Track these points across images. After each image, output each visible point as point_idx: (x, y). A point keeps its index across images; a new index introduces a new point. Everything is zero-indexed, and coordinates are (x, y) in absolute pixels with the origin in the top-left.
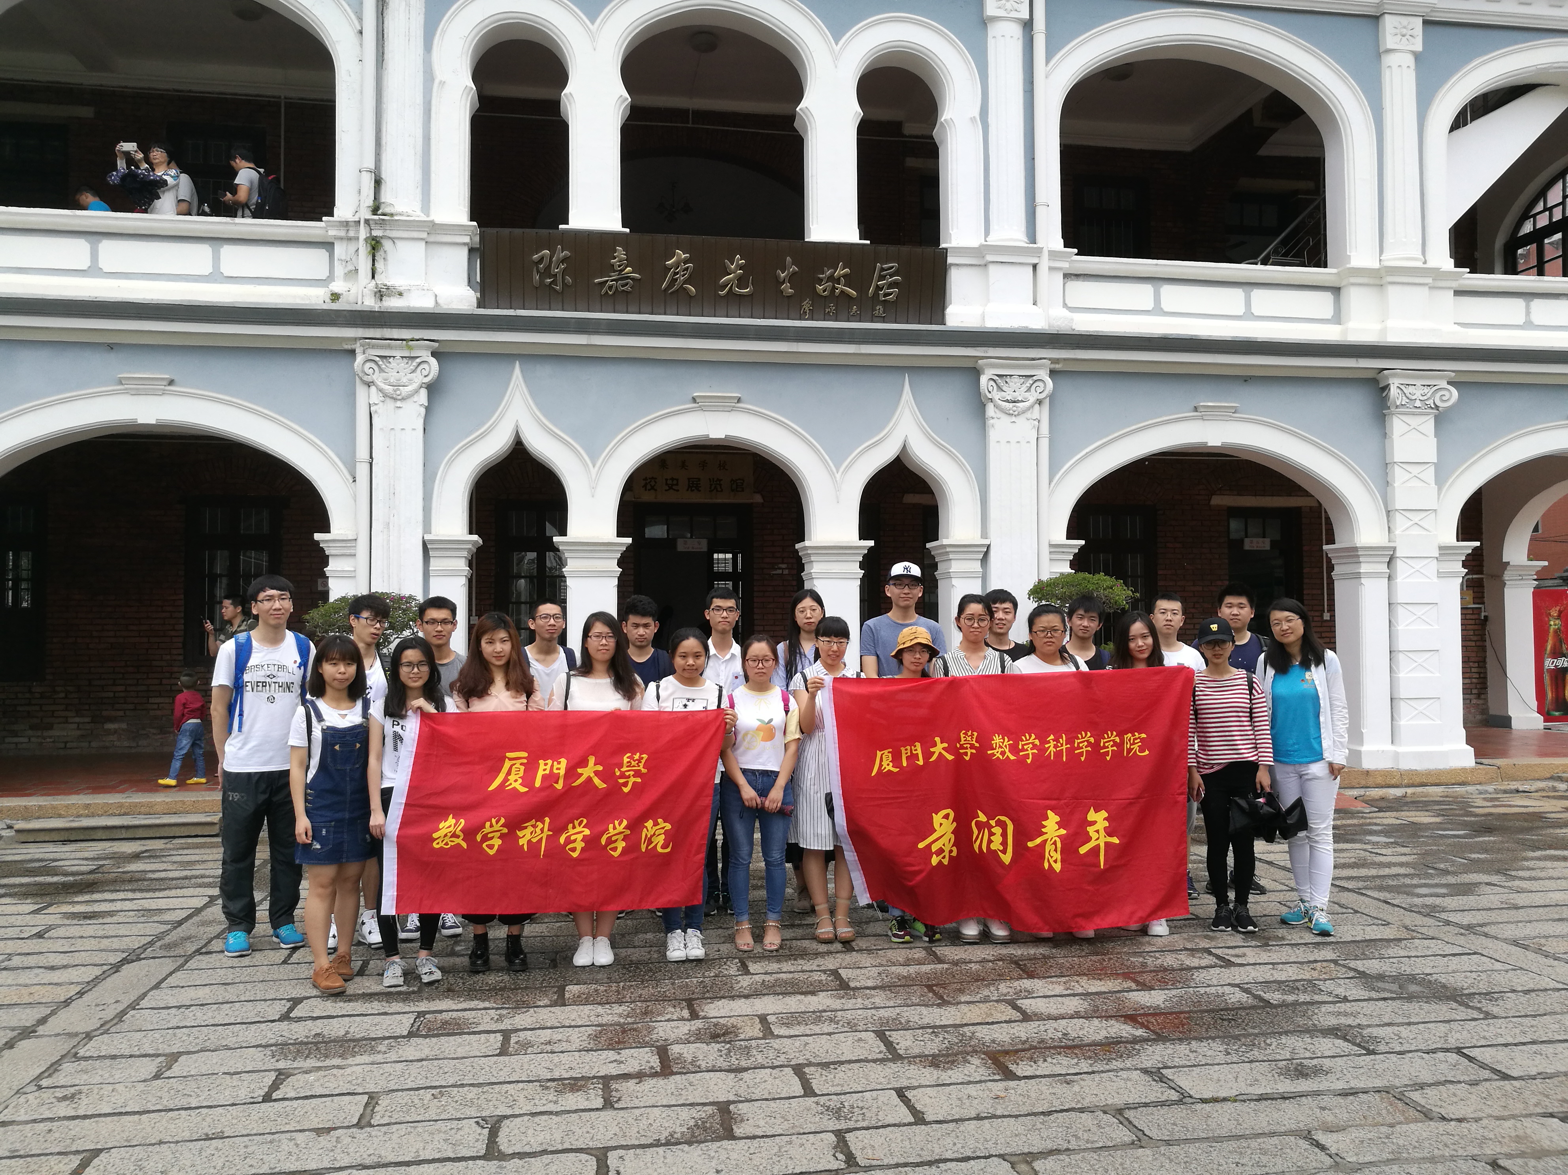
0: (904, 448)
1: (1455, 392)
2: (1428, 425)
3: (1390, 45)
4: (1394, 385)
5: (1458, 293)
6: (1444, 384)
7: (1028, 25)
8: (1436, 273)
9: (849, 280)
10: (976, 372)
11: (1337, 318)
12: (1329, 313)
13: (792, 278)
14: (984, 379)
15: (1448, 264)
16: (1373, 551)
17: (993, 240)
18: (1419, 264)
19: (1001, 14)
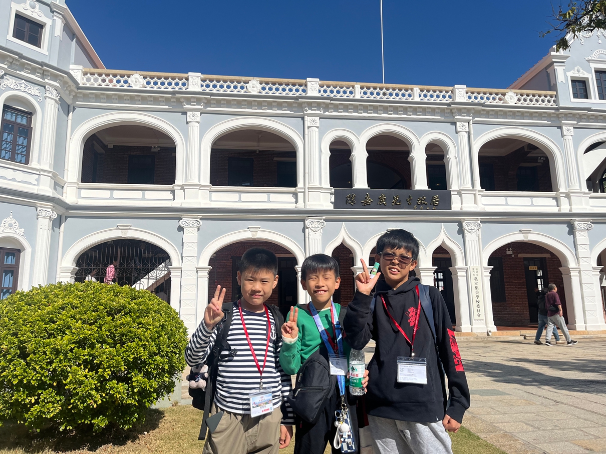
1: (593, 225)
2: (586, 234)
3: (565, 134)
4: (576, 223)
5: (590, 198)
6: (589, 223)
7: (469, 133)
8: (584, 193)
11: (557, 205)
12: (555, 204)
13: (411, 199)
14: (464, 224)
15: (587, 190)
16: (574, 269)
17: (463, 188)
18: (579, 191)
19: (461, 130)
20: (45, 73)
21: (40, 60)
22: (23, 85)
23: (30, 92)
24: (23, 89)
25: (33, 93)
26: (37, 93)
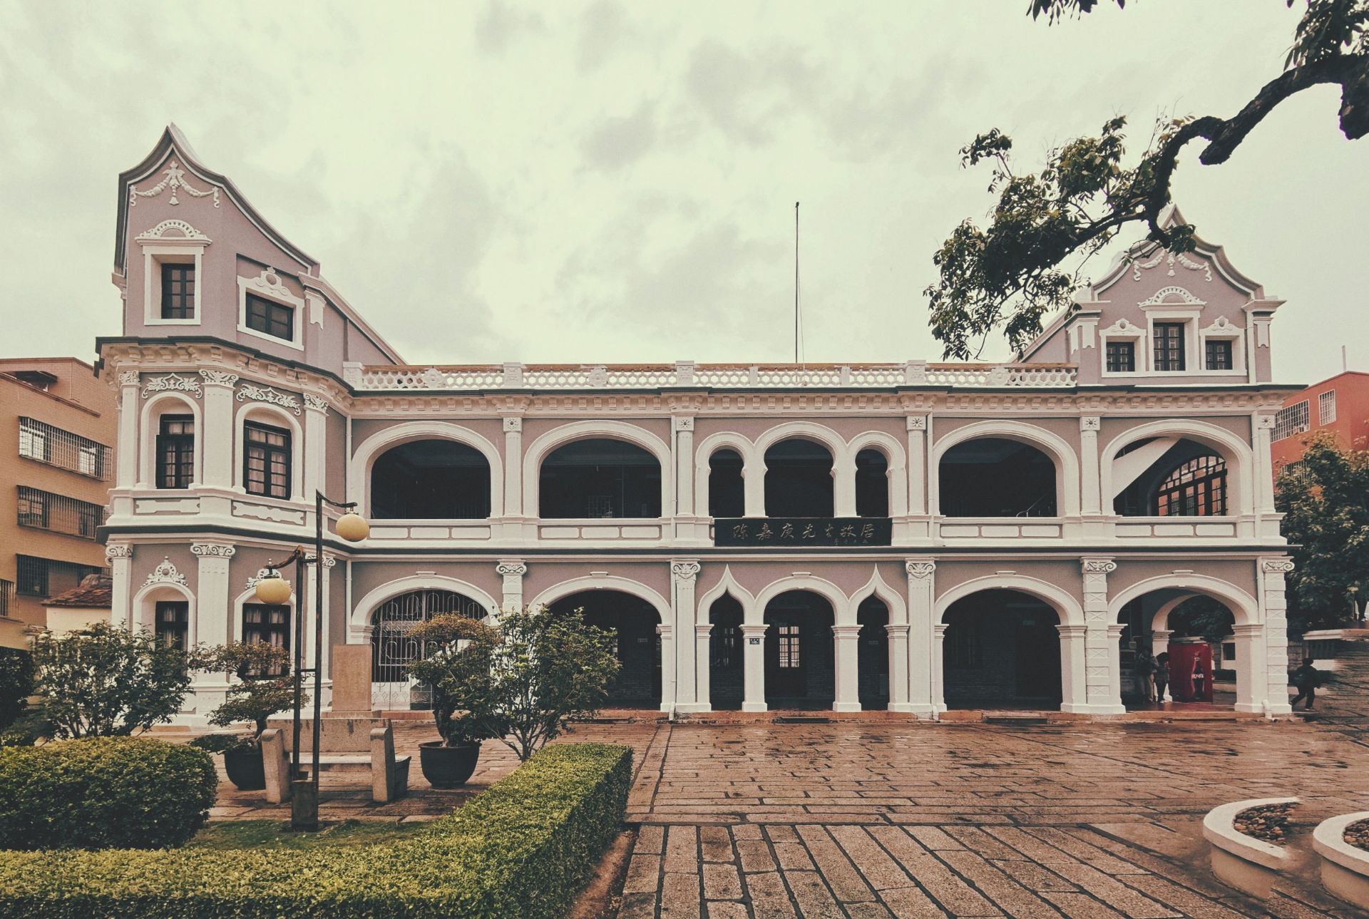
0: (875, 591)
1: (1115, 565)
2: (1104, 577)
3: (1084, 428)
4: (1086, 563)
5: (1117, 524)
6: (1110, 562)
7: (925, 432)
8: (1106, 517)
9: (853, 531)
10: (904, 563)
11: (1061, 536)
12: (1057, 534)
13: (830, 531)
14: (907, 565)
15: (1113, 514)
16: (1077, 628)
17: (911, 513)
18: (1099, 515)
19: (914, 428)
20: (299, 376)
21: (289, 358)
22: (270, 394)
23: (281, 403)
24: (270, 399)
25: (286, 405)
26: (292, 404)
